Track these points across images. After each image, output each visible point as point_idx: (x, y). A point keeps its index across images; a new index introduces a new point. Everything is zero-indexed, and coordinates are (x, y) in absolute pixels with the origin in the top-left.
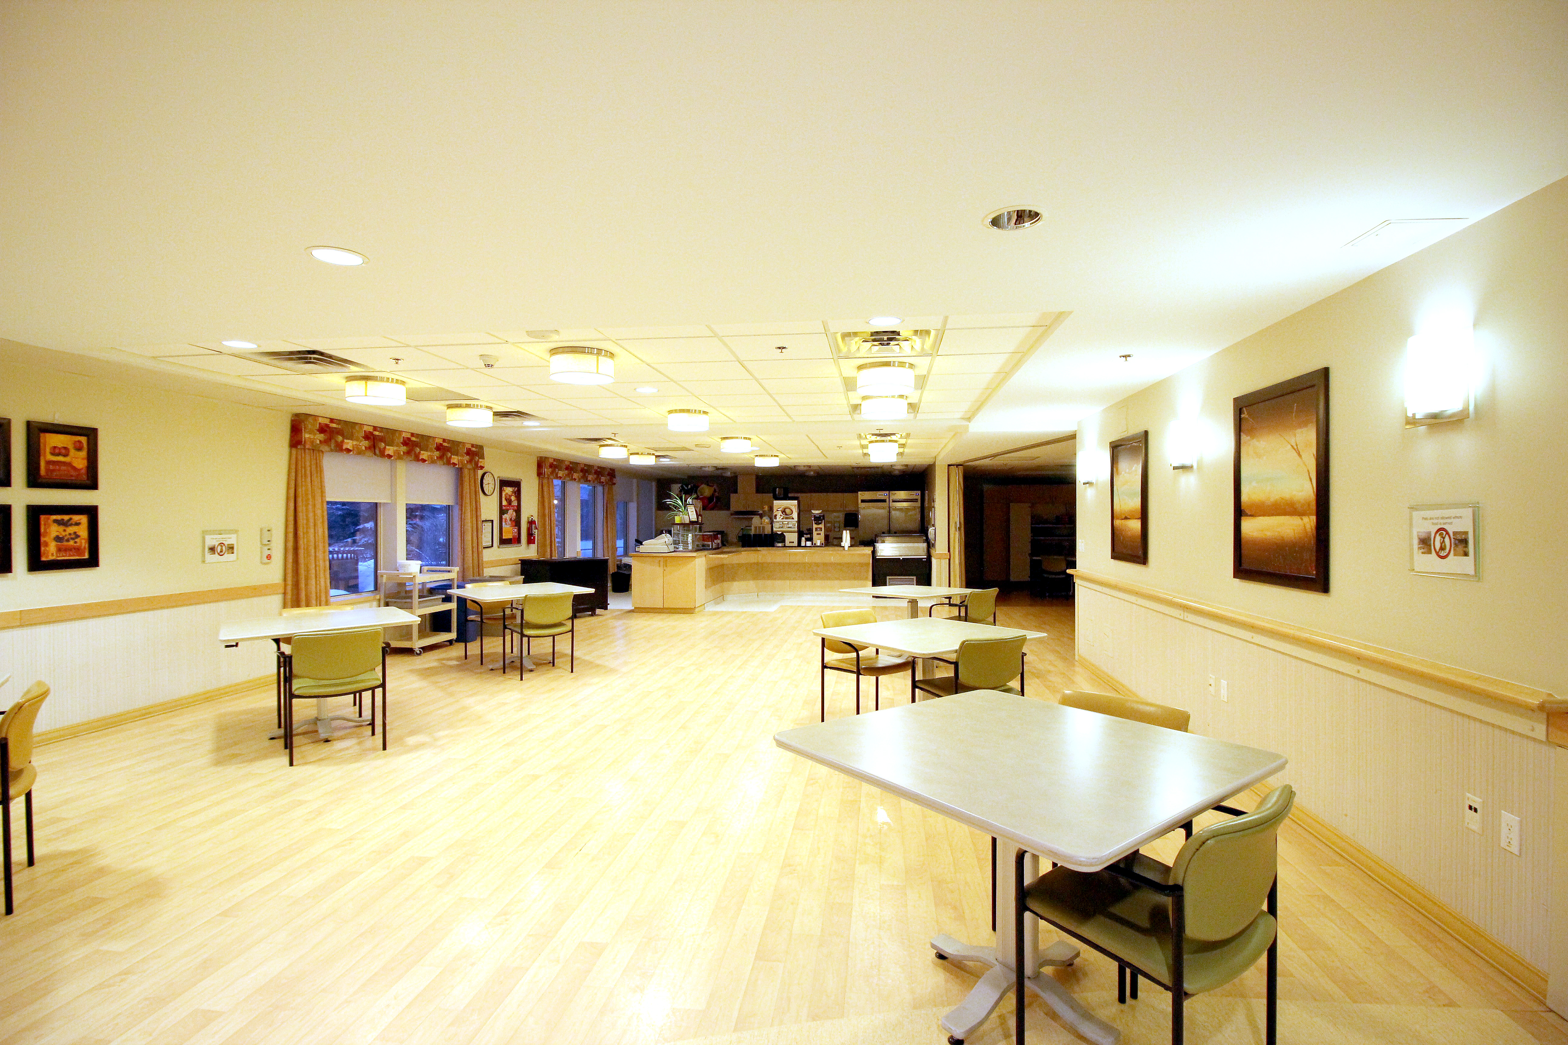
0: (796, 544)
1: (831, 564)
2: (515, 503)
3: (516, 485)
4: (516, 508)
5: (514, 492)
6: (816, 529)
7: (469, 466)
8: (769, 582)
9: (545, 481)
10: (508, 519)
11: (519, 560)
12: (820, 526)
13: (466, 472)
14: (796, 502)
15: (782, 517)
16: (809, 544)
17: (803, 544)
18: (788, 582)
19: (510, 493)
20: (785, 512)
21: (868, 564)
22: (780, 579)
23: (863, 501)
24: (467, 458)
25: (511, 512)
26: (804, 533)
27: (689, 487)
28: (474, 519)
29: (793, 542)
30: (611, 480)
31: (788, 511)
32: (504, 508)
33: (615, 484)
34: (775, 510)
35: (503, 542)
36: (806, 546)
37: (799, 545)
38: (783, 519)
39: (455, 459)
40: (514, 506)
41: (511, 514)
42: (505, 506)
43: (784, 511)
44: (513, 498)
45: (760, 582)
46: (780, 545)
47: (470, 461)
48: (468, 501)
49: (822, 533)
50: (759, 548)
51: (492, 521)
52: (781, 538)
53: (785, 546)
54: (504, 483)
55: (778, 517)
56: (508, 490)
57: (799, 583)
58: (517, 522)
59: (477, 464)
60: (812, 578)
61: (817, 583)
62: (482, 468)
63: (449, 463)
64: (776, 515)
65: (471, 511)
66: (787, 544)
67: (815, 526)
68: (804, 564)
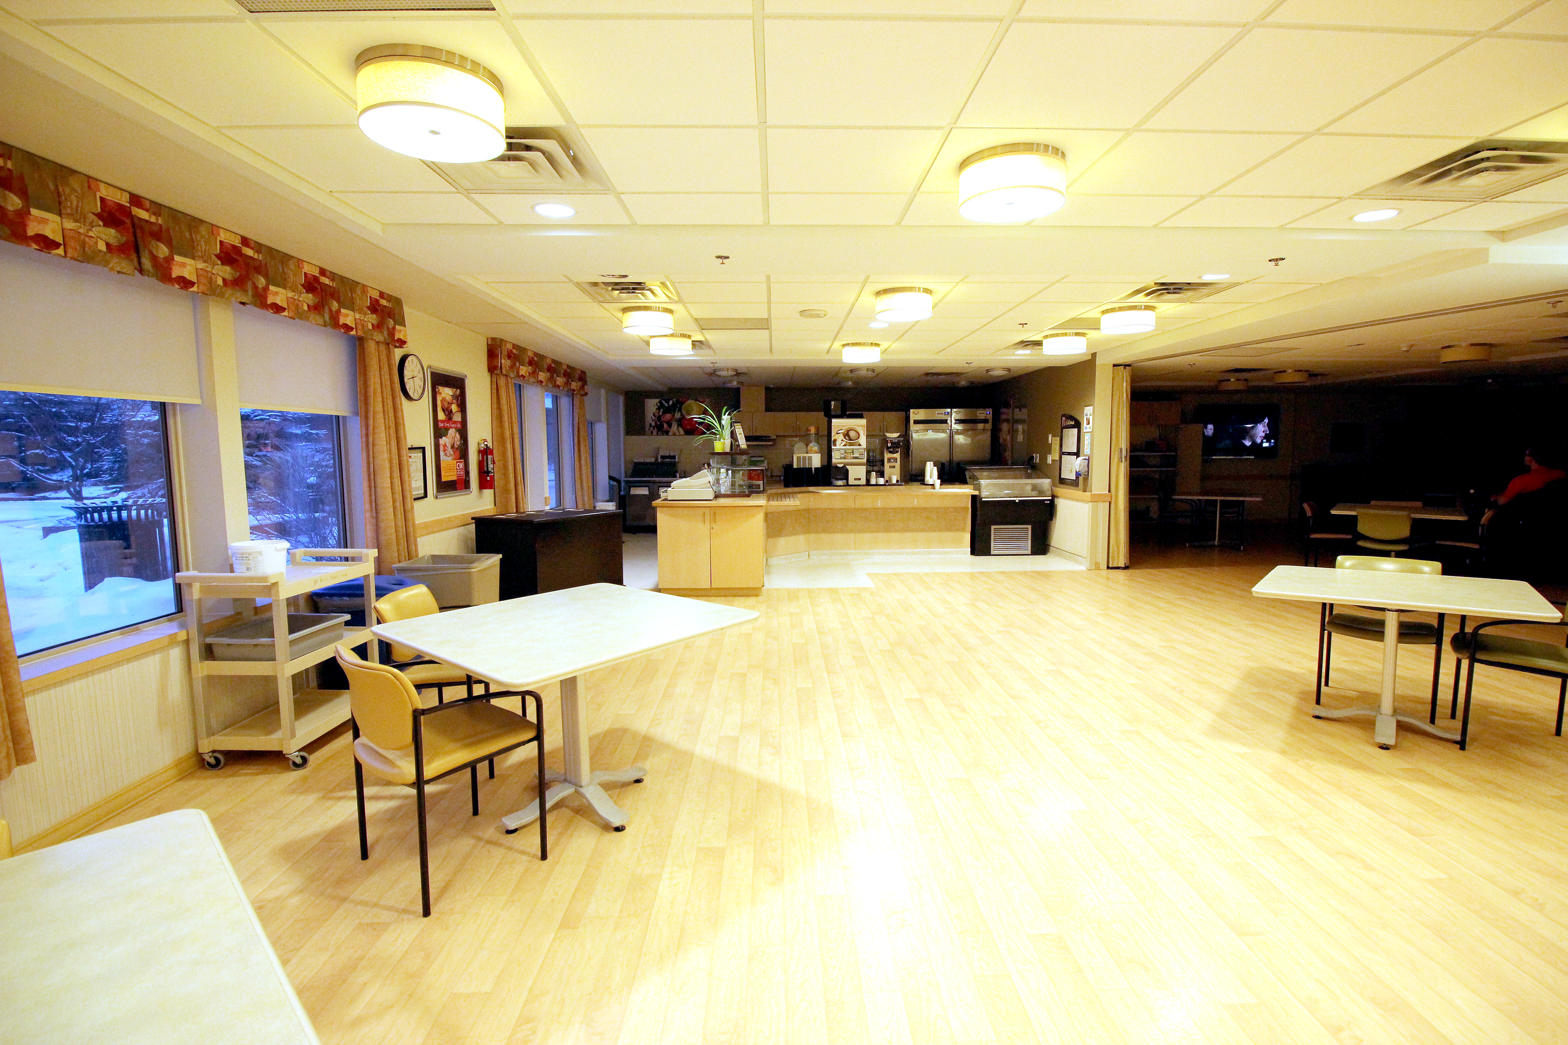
0: (863, 481)
1: (915, 510)
2: (457, 417)
3: (457, 383)
4: (459, 425)
5: (454, 397)
6: (889, 460)
7: (379, 337)
8: (825, 536)
9: (502, 382)
10: (449, 446)
11: (473, 518)
12: (895, 455)
13: (371, 346)
14: (863, 422)
15: (844, 443)
16: (881, 481)
17: (873, 482)
18: (852, 535)
19: (449, 398)
20: (849, 436)
21: (966, 508)
22: (842, 531)
23: (916, 422)
24: (371, 319)
25: (452, 432)
26: (875, 464)
27: (671, 403)
28: (394, 443)
29: (860, 479)
30: (582, 387)
31: (852, 434)
32: (441, 425)
33: (586, 394)
34: (833, 433)
35: (445, 487)
36: (877, 485)
37: (868, 483)
38: (845, 445)
39: (348, 317)
40: (455, 422)
41: (451, 438)
42: (442, 421)
43: (847, 435)
44: (454, 408)
45: (813, 536)
46: (840, 483)
47: (378, 327)
48: (379, 407)
49: (898, 465)
50: (811, 489)
51: (423, 449)
52: (843, 473)
53: (848, 485)
54: (440, 379)
55: (838, 443)
56: (446, 393)
57: (868, 536)
58: (462, 453)
59: (392, 333)
60: (887, 530)
61: (894, 536)
62: (402, 343)
63: (335, 322)
64: (835, 440)
65: (388, 428)
66: (851, 481)
67: (887, 456)
68: (876, 510)
